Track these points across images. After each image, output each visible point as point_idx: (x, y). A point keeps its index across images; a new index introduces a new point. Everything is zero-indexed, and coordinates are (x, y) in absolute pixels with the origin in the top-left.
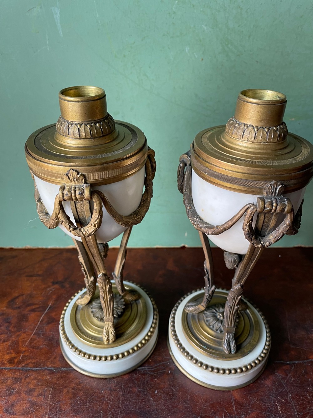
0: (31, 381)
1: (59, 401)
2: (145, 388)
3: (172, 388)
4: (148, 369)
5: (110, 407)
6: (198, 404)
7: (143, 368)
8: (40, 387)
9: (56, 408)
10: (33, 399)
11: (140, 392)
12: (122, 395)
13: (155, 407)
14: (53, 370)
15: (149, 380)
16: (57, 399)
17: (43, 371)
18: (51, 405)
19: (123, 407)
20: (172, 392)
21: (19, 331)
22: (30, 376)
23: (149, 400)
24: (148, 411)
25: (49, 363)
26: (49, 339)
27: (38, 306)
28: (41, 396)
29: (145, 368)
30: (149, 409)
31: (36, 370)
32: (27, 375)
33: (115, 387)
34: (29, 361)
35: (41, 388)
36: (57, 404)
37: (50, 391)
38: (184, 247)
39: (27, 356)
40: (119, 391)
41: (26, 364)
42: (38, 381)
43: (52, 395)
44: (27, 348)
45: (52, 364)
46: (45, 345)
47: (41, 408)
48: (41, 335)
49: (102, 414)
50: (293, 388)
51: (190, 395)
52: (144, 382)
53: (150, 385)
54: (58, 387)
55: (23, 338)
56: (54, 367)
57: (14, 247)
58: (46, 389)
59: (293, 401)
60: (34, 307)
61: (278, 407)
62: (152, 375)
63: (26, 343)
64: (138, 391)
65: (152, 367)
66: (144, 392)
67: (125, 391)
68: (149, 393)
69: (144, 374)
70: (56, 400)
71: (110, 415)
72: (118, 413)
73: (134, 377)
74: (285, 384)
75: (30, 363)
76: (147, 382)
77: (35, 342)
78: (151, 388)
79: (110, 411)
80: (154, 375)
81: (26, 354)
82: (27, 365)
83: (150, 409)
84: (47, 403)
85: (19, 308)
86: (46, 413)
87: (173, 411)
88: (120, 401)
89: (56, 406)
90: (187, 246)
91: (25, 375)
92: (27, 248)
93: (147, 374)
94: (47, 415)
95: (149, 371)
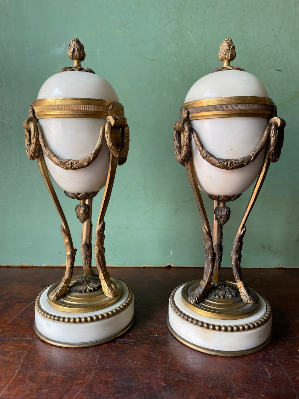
0: (6, 346)
1: (32, 360)
2: (123, 353)
3: (152, 353)
4: (128, 340)
5: (84, 365)
6: (179, 365)
7: (123, 339)
8: (14, 350)
9: (28, 365)
10: (6, 358)
11: (117, 355)
12: (99, 357)
13: (133, 366)
14: (31, 340)
15: (128, 347)
16: (31, 359)
17: (20, 340)
18: (22, 363)
19: (99, 366)
20: (152, 356)
21: (3, 314)
22: (7, 343)
23: (126, 361)
24: (125, 369)
25: (27, 335)
26: (31, 320)
27: (25, 300)
28: (14, 356)
29: (126, 339)
30: (125, 367)
31: (14, 339)
32: (4, 342)
33: (92, 351)
34: (8, 333)
35: (16, 351)
36: (30, 363)
37: (25, 353)
38: (169, 267)
39: (7, 330)
40: (96, 355)
41: (4, 335)
42: (14, 347)
43: (26, 356)
44: (8, 325)
45: (30, 335)
46: (26, 323)
47: (12, 365)
48: (24, 317)
49: (75, 370)
50: (281, 356)
51: (170, 359)
52: (123, 349)
53: (129, 351)
54: (33, 351)
55: (6, 319)
56: (32, 338)
57: (10, 265)
58: (20, 352)
59: (282, 365)
60: (21, 300)
61: (266, 369)
62: (132, 344)
63: (8, 322)
64: (116, 355)
65: (132, 339)
66: (122, 355)
67: (102, 355)
68: (128, 356)
69: (124, 343)
70: (29, 359)
71: (84, 371)
72: (93, 370)
73: (113, 345)
74: (272, 353)
75: (9, 335)
76: (126, 349)
77: (17, 321)
78: (130, 353)
79: (84, 368)
80: (134, 345)
81: (7, 329)
82: (6, 336)
83: (127, 367)
84: (20, 361)
85: (6, 300)
86: (17, 369)
87: (152, 369)
88: (97, 361)
89: (28, 364)
90: (172, 266)
91: (2, 342)
92: (22, 266)
93: (126, 344)
94: (17, 370)
95: (128, 341)
